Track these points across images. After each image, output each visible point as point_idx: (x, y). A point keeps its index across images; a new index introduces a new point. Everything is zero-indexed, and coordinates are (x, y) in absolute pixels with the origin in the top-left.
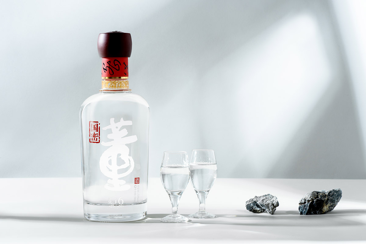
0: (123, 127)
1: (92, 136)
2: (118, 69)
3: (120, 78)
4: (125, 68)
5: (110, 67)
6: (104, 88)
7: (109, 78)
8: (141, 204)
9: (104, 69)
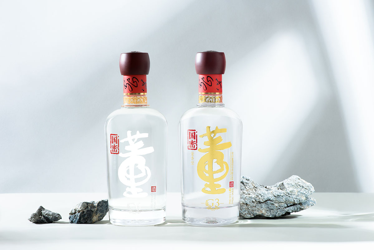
0: (139, 140)
2: (136, 86)
3: (139, 94)
6: (126, 104)
7: (131, 95)
8: (160, 211)
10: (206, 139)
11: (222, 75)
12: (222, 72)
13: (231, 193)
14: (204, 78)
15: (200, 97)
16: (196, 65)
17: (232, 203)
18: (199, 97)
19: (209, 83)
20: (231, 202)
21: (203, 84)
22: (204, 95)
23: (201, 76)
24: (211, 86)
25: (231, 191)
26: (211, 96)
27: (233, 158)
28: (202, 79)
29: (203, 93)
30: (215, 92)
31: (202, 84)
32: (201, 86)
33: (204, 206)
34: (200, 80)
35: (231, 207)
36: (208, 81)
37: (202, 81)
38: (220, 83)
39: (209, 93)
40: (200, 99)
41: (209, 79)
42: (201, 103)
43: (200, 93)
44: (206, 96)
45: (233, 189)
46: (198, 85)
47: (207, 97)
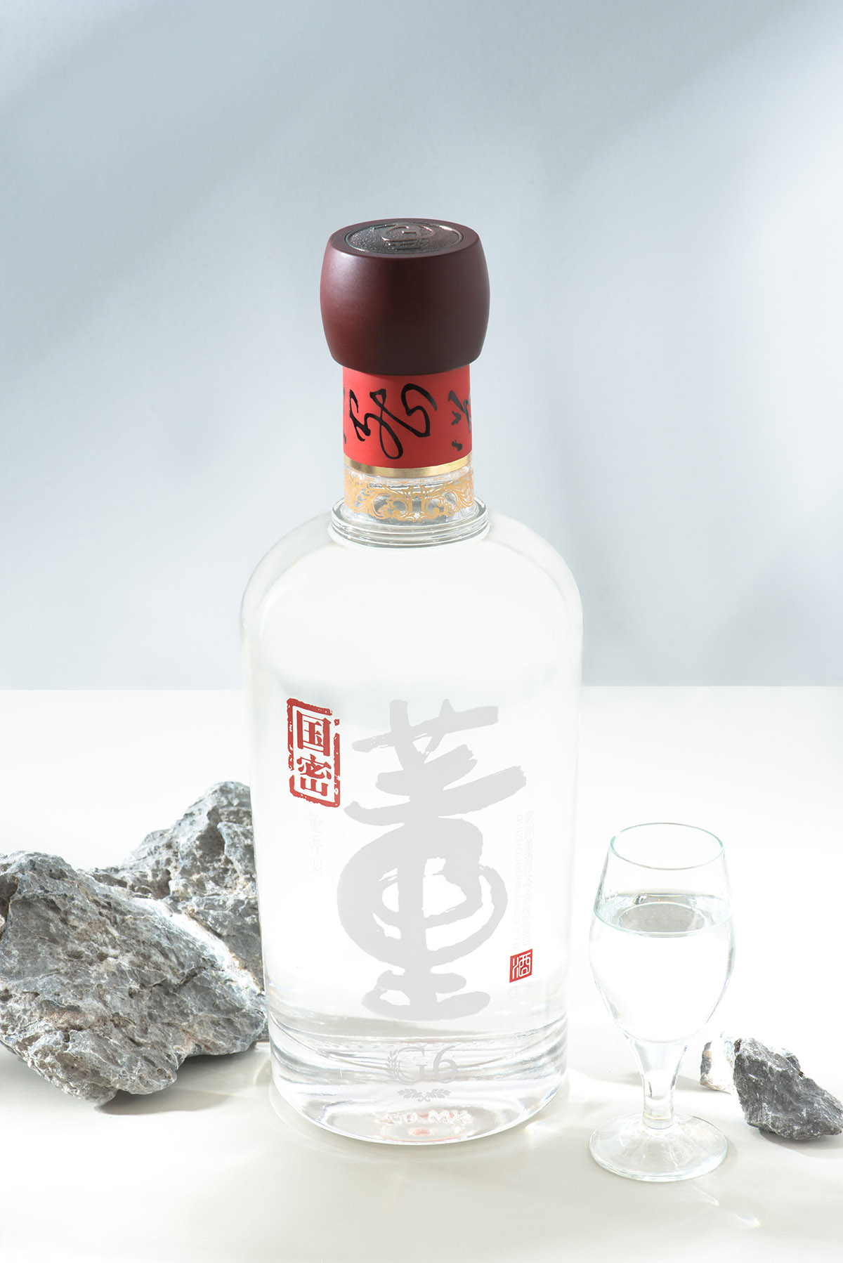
1: (301, 769)
4: (458, 417)
5: (386, 417)
9: (356, 423)
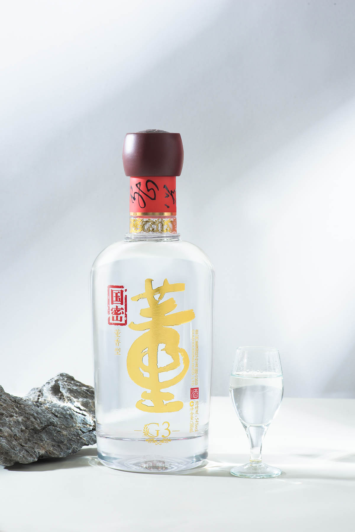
10: (145, 304)
11: (177, 177)
12: (177, 171)
13: (194, 411)
14: (140, 183)
15: (132, 221)
16: (124, 157)
17: (196, 431)
18: (130, 222)
19: (151, 194)
20: (194, 429)
21: (139, 195)
22: (140, 217)
23: (135, 180)
24: (154, 199)
25: (194, 407)
26: (154, 220)
27: (197, 342)
28: (137, 185)
29: (139, 214)
30: (162, 211)
31: (136, 196)
32: (134, 199)
33: (141, 436)
34: (131, 188)
35: (194, 437)
36: (148, 190)
37: (135, 189)
38: (172, 193)
39: (151, 213)
40: (132, 225)
41: (150, 185)
42: (135, 232)
43: (132, 214)
44: (145, 220)
45: (197, 402)
46: (128, 198)
47: (147, 222)
